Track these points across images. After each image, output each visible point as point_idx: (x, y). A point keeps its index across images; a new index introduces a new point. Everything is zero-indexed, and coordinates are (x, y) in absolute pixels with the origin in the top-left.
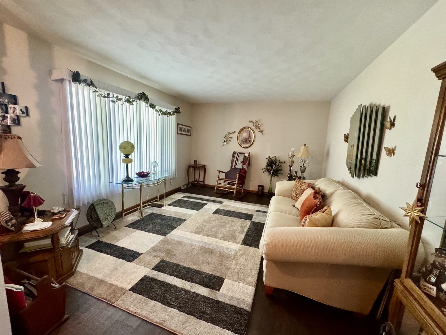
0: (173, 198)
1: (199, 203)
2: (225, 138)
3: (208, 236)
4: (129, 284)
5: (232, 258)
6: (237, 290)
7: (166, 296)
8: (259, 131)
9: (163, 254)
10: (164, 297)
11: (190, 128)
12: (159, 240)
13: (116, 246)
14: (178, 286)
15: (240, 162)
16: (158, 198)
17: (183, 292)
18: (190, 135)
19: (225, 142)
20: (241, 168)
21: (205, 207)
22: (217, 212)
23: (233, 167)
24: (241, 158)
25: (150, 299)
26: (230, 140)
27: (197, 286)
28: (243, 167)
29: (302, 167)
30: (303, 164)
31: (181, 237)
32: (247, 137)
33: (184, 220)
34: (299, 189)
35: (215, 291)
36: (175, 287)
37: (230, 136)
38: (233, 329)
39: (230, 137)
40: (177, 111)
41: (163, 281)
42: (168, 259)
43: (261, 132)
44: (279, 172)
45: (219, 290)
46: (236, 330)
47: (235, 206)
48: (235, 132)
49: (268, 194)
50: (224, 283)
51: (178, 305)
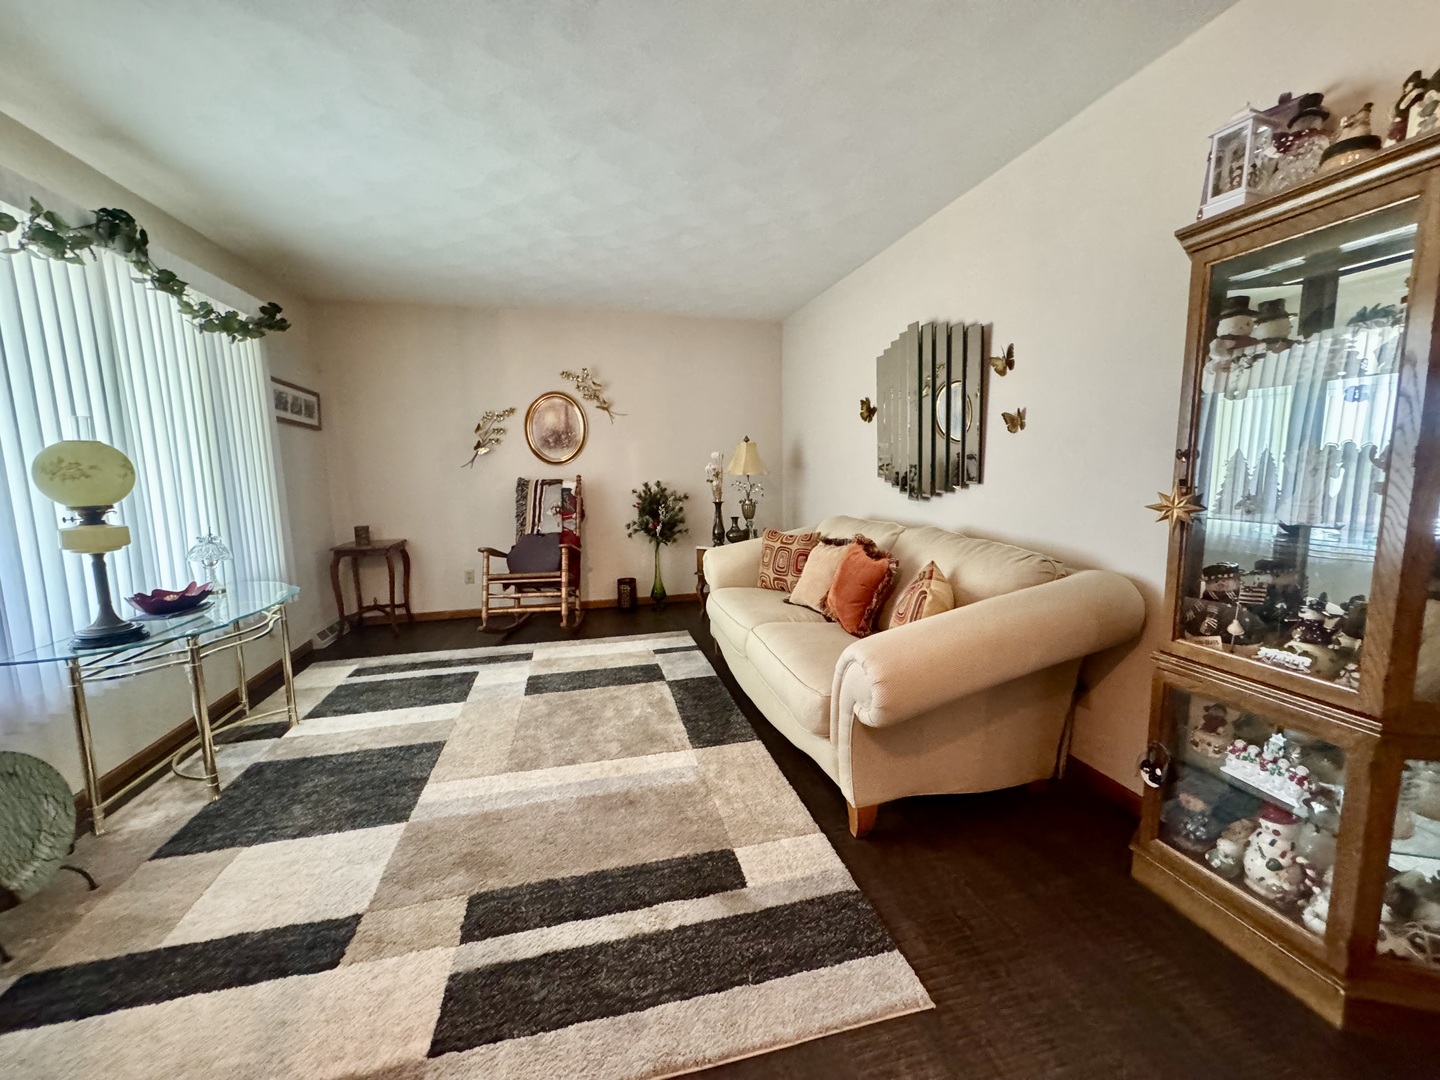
0: (311, 689)
1: (441, 677)
2: (480, 432)
3: (572, 762)
4: (407, 1037)
5: (702, 790)
6: (788, 860)
7: (602, 988)
8: (598, 407)
9: (460, 878)
10: (599, 995)
11: (313, 399)
12: (393, 844)
13: (174, 950)
14: (613, 938)
15: (550, 513)
16: (245, 700)
17: (644, 947)
18: (317, 428)
19: (479, 446)
20: (559, 530)
21: (478, 682)
22: (535, 686)
23: (528, 531)
24: (552, 498)
25: (550, 1031)
26: (497, 440)
27: (675, 907)
28: (563, 527)
29: (747, 502)
30: (748, 495)
31: (477, 801)
32: (562, 427)
33: (438, 747)
34: (782, 557)
35: (734, 891)
36: (603, 947)
37: (496, 425)
38: (863, 949)
39: (499, 431)
40: (270, 321)
41: (546, 955)
42: (494, 884)
43: (606, 409)
44: (676, 529)
45: (744, 885)
46: (870, 945)
47: (581, 655)
48: (512, 411)
49: (652, 602)
50: (740, 861)
51: (668, 987)
